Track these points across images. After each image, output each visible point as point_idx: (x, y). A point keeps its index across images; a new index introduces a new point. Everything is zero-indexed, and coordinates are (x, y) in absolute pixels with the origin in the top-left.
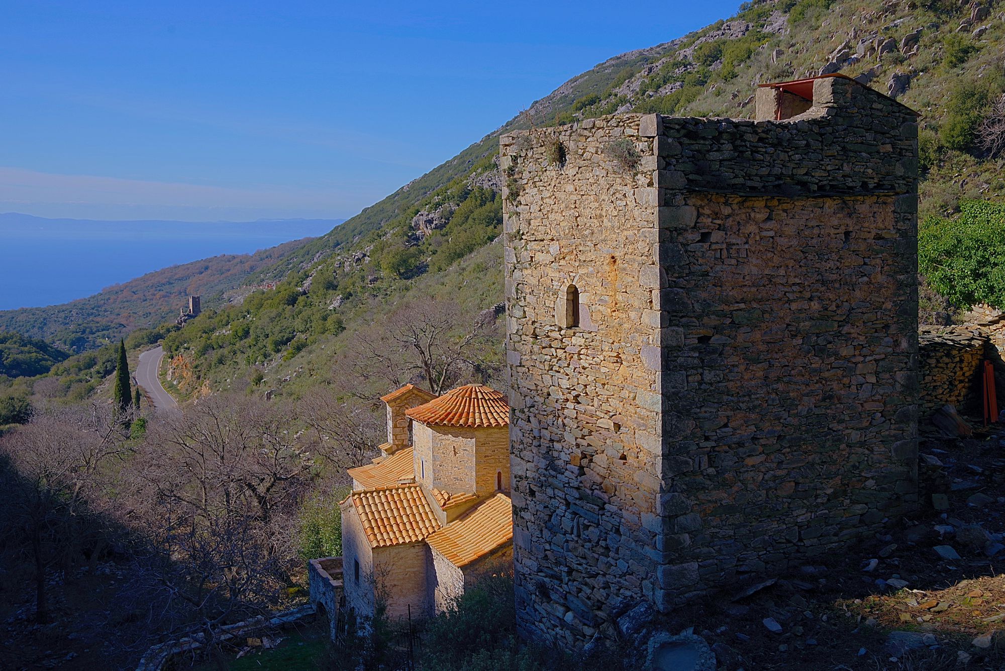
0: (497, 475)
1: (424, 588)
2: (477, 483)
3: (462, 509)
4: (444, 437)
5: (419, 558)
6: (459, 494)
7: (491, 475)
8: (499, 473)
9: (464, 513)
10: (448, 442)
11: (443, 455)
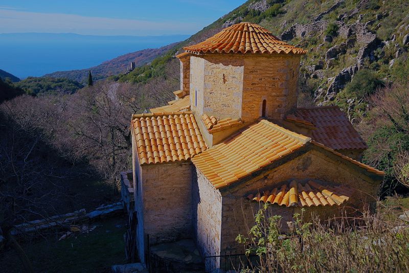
0: (262, 103)
1: (189, 203)
2: (243, 109)
3: (228, 133)
4: (215, 66)
5: (186, 175)
6: (226, 119)
7: (257, 102)
8: (265, 102)
9: (229, 137)
10: (218, 70)
11: (213, 83)
